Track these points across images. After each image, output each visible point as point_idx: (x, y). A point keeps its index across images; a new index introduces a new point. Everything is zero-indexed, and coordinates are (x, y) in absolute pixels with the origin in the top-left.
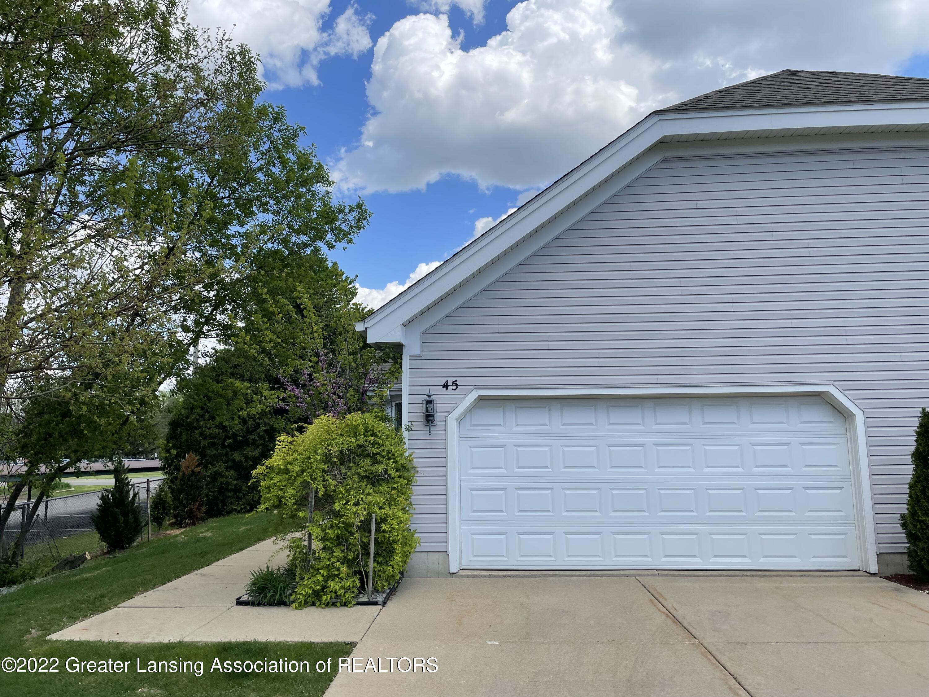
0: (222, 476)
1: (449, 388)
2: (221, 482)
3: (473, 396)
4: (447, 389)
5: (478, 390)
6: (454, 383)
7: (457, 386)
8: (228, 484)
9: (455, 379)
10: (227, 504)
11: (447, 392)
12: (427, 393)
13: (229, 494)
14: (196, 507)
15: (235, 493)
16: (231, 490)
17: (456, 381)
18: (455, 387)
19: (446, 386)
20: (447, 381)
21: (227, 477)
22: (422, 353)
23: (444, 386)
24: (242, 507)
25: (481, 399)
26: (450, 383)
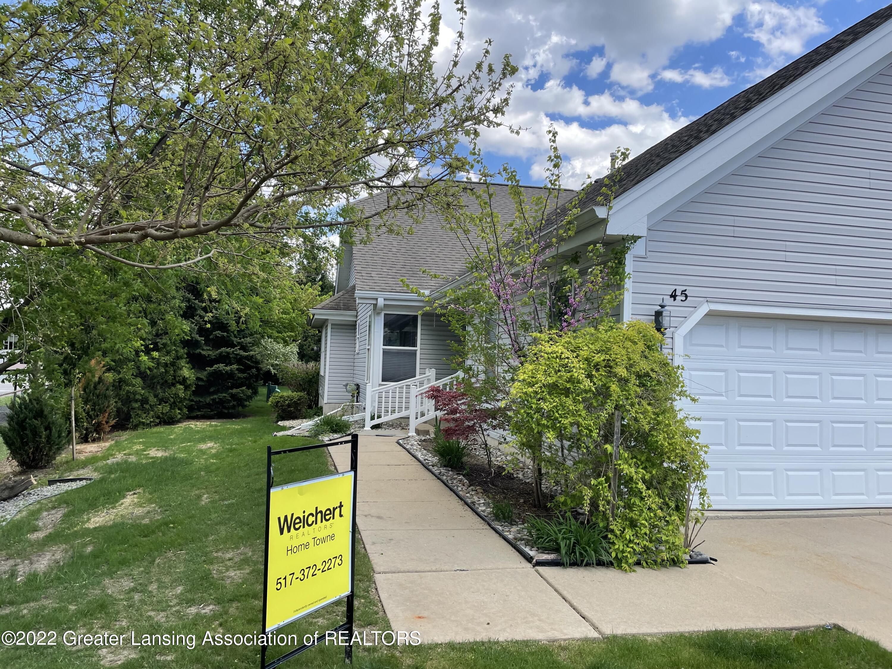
0: (128, 385)
1: (677, 298)
2: (127, 391)
3: (704, 309)
4: (675, 300)
5: (709, 304)
6: (683, 292)
7: (686, 296)
8: (135, 393)
9: (684, 288)
10: (133, 416)
11: (675, 303)
12: (660, 302)
13: (136, 405)
14: (105, 419)
15: (142, 405)
16: (136, 401)
17: (685, 290)
18: (684, 298)
19: (674, 296)
20: (675, 290)
21: (134, 386)
22: (649, 254)
23: (671, 296)
24: (152, 420)
25: (710, 314)
26: (678, 293)
